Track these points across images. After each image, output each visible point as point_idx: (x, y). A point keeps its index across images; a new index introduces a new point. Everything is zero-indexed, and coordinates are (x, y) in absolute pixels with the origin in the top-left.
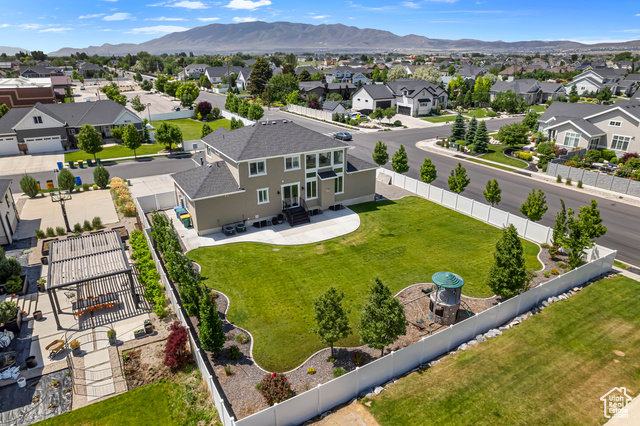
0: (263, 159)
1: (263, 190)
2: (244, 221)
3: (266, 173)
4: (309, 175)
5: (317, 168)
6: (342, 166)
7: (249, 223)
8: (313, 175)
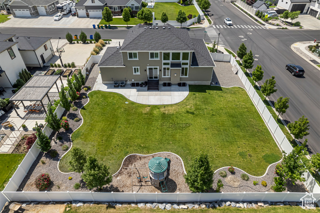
0: (137, 52)
1: (136, 67)
2: (126, 81)
3: (138, 59)
4: (165, 64)
5: (170, 61)
6: (188, 61)
7: (129, 82)
8: (168, 64)
